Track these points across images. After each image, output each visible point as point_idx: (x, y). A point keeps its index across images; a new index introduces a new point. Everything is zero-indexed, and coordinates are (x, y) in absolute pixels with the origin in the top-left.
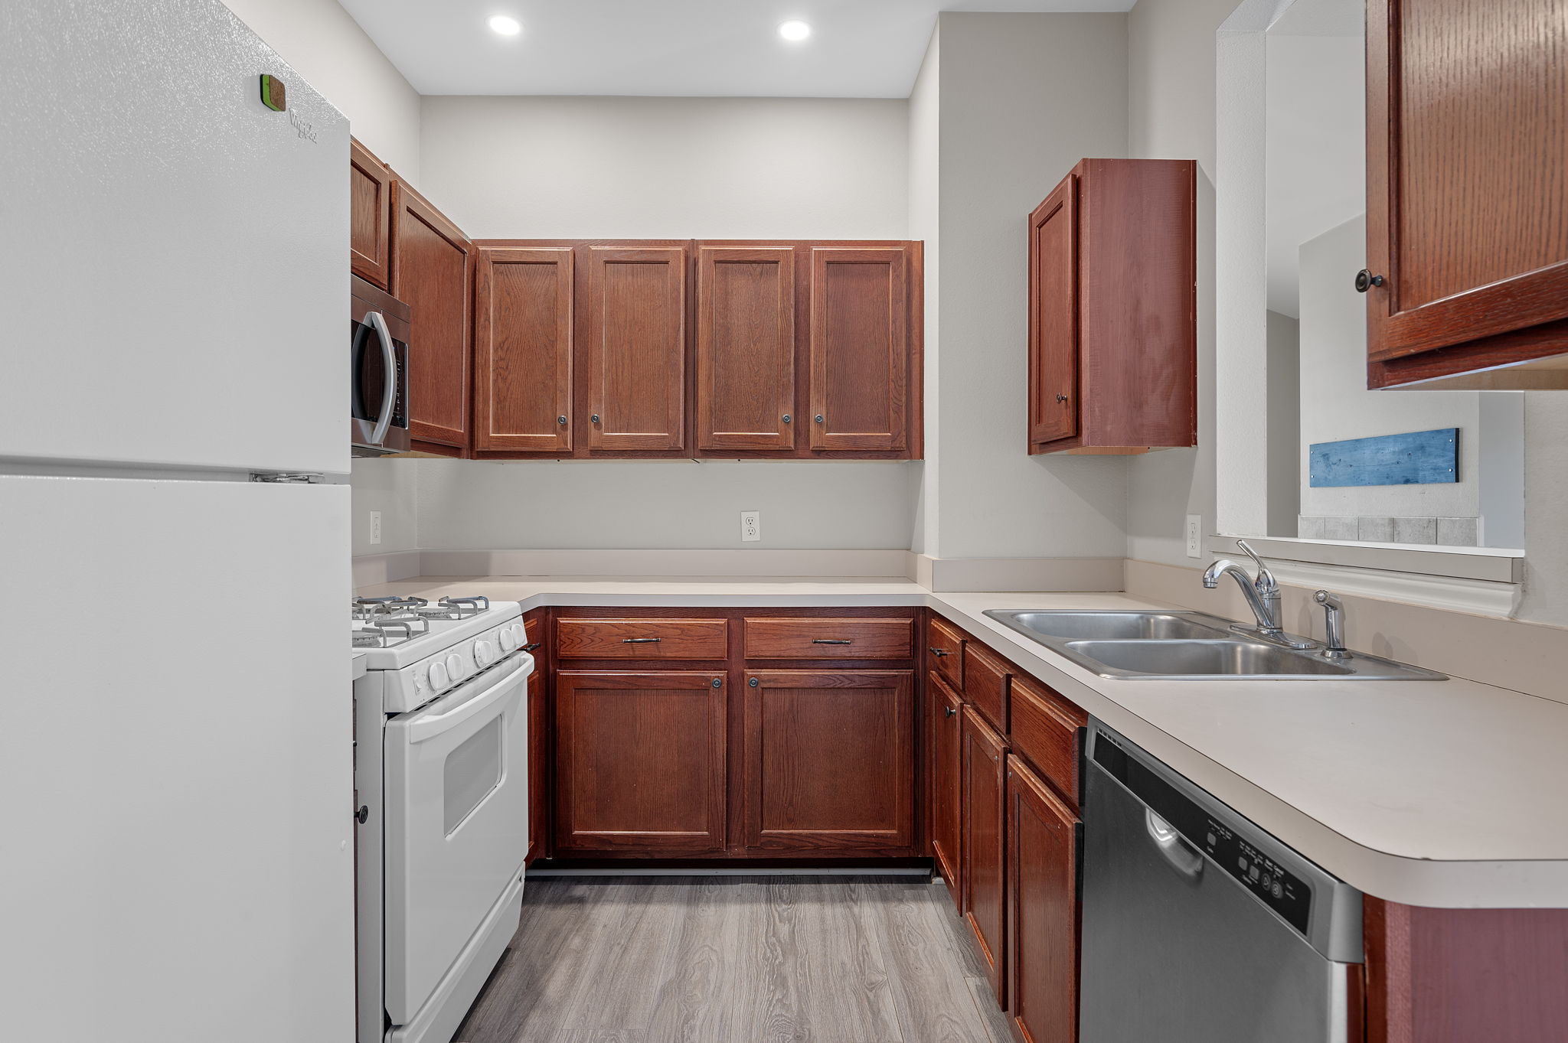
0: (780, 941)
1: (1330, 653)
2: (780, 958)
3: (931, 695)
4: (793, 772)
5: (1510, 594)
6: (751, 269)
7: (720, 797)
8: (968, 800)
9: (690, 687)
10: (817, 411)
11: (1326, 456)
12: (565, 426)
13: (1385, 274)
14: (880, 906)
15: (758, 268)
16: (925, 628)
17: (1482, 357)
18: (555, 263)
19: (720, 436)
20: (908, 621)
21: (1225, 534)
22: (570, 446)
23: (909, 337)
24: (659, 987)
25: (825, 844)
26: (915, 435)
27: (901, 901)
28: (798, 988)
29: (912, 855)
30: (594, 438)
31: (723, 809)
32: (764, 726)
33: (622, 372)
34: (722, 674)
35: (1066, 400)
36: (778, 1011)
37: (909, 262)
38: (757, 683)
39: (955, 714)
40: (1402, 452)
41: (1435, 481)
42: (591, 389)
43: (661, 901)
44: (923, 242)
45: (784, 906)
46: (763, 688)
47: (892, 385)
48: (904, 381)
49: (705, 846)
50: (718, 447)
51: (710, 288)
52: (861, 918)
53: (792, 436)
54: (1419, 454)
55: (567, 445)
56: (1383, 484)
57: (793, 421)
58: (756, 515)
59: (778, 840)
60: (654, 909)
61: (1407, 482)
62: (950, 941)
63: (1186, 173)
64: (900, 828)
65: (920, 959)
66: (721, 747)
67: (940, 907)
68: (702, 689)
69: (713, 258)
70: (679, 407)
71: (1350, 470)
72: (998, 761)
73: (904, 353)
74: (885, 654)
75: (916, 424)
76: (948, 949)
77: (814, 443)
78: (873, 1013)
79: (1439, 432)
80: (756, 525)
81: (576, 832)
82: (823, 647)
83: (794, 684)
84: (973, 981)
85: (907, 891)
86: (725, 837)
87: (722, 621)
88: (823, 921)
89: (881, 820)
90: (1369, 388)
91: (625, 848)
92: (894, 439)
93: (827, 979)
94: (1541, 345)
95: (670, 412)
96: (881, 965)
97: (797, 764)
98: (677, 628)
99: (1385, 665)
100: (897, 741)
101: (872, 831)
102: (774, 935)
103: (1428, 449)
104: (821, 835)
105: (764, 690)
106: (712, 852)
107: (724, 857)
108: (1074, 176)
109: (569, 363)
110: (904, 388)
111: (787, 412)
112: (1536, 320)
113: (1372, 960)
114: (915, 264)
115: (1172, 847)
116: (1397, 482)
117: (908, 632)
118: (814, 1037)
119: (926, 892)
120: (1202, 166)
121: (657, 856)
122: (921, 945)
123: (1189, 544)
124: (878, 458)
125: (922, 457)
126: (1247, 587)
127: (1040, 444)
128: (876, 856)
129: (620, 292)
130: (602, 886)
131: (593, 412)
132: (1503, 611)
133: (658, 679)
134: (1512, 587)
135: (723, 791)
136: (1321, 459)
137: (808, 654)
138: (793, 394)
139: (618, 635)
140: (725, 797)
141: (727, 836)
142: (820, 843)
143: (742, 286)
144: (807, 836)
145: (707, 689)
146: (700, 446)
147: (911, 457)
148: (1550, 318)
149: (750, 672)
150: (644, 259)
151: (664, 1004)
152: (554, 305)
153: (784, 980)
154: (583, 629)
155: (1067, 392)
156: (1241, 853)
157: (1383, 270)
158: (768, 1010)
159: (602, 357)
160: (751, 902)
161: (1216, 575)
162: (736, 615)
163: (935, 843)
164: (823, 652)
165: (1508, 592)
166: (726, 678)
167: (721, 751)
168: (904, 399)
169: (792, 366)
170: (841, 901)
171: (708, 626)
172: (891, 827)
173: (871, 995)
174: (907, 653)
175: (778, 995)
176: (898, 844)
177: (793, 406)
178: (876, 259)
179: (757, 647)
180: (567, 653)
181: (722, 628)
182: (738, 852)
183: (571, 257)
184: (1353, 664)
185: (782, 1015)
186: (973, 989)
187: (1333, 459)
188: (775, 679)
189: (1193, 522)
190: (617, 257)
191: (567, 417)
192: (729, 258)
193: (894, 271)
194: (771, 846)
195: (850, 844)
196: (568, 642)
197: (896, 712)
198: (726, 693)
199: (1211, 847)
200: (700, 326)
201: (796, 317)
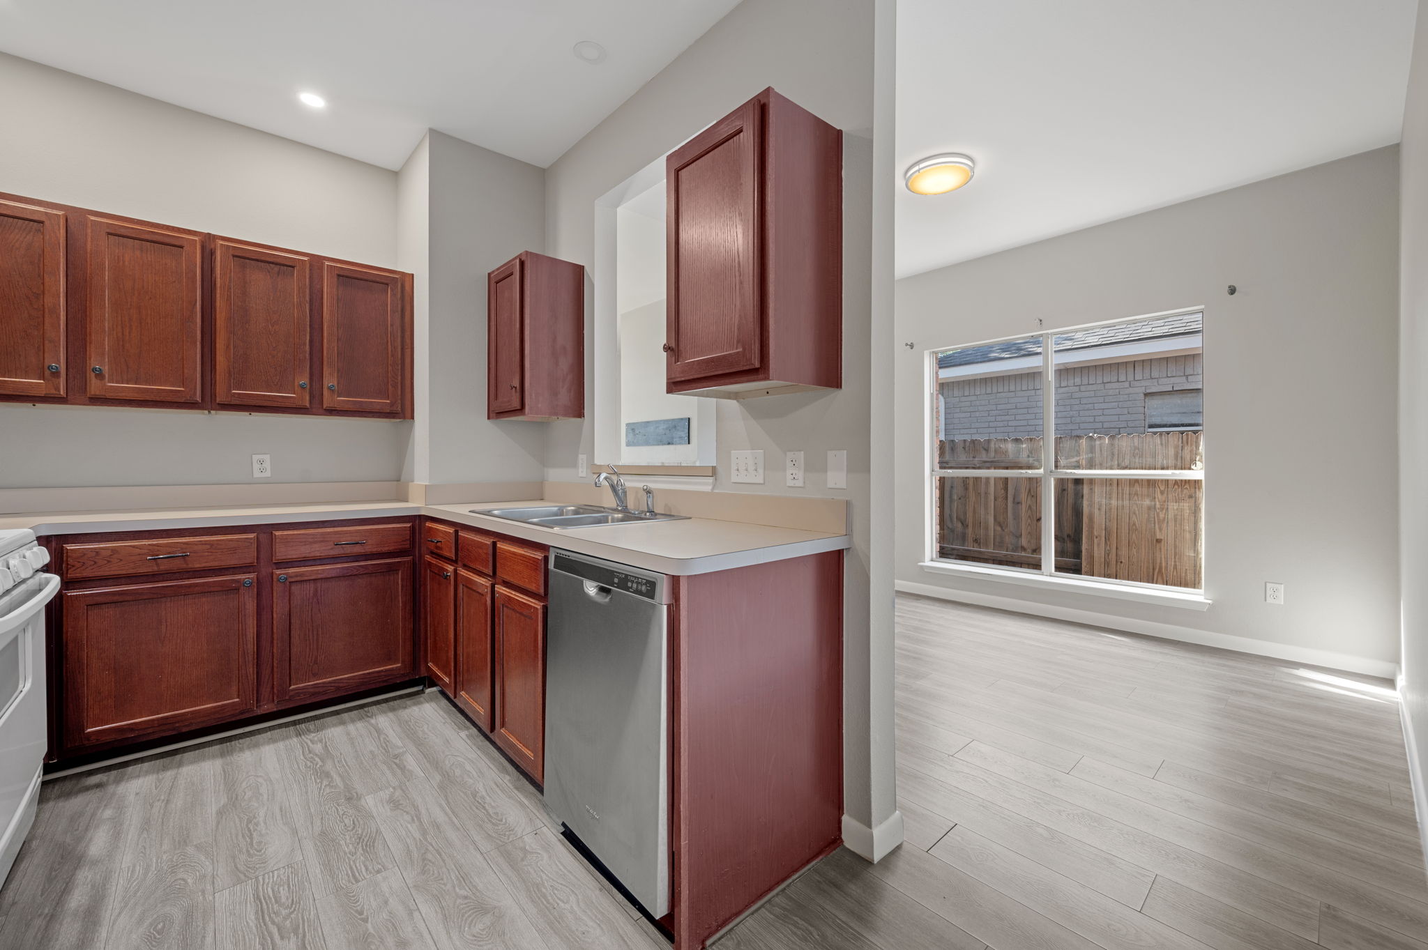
0: (316, 755)
1: (648, 514)
2: (320, 763)
3: (426, 571)
4: (317, 640)
5: (711, 481)
6: (269, 268)
7: (251, 670)
8: (461, 624)
9: (220, 589)
10: (330, 381)
11: (633, 430)
12: (56, 374)
13: (674, 346)
14: (391, 715)
15: (276, 268)
16: (420, 529)
17: (705, 384)
18: (42, 222)
19: (239, 394)
20: (409, 525)
21: (598, 464)
22: (62, 392)
23: (403, 337)
24: (214, 812)
25: (345, 684)
26: (408, 403)
27: (405, 708)
28: (340, 775)
29: (412, 678)
30: (95, 387)
31: (254, 678)
32: (292, 609)
33: (130, 333)
34: (252, 575)
35: (516, 388)
36: (328, 790)
37: (403, 286)
38: (286, 579)
39: (450, 576)
40: (667, 429)
41: (680, 444)
42: (90, 343)
43: (192, 763)
44: (413, 275)
45: (313, 735)
46: (290, 582)
47: (390, 368)
48: (400, 366)
49: (236, 710)
50: (238, 402)
51: (228, 275)
52: (378, 724)
53: (308, 398)
54: (674, 429)
55: (59, 391)
56: (659, 445)
57: (308, 387)
58: (267, 458)
59: (304, 691)
60: (187, 770)
61: (669, 444)
62: (444, 718)
63: (579, 272)
64: (403, 662)
65: (426, 734)
66: (252, 631)
67: (433, 704)
68: (234, 589)
69: (231, 252)
70: (196, 367)
71: (645, 437)
72: (487, 592)
73: (399, 348)
74: (391, 548)
75: (408, 396)
76: (444, 723)
77: (327, 403)
78: (401, 769)
79: (682, 419)
80: (267, 465)
81: (89, 730)
82: (342, 547)
83: (320, 576)
84: (463, 734)
85: (408, 702)
86: (255, 699)
87: (252, 536)
88: (348, 734)
89: (389, 658)
90: (667, 393)
91: (150, 731)
92: (392, 404)
93: (362, 763)
94: (722, 381)
95: (186, 371)
96: (400, 744)
97: (320, 633)
98: (206, 544)
99: (669, 516)
100: (401, 605)
101: (382, 668)
102: (310, 752)
103: (678, 428)
104: (341, 679)
105: (290, 583)
106: (242, 714)
107: (255, 715)
108: (520, 259)
109: (62, 318)
110: (400, 371)
111: (304, 380)
112: (720, 372)
113: (676, 602)
114: (407, 288)
115: (597, 594)
116: (664, 444)
117: (409, 532)
118: (361, 795)
119: (422, 699)
120: (587, 269)
121: (185, 730)
122: (426, 726)
123: (580, 470)
124: (379, 417)
125: (413, 418)
126: (613, 488)
127: (497, 412)
128: (385, 684)
129: (127, 263)
130: (122, 770)
131: (94, 363)
132: (708, 488)
133: (186, 587)
134: (712, 478)
135: (253, 665)
136: (631, 431)
137: (330, 554)
138: (308, 367)
139: (139, 555)
140: (255, 669)
141: (257, 698)
142: (341, 685)
143: (259, 281)
144: (330, 682)
145: (237, 589)
146: (218, 400)
147: (404, 418)
148: (725, 372)
149: (278, 572)
150: (155, 239)
151: (224, 820)
152: (39, 260)
153: (328, 775)
154: (97, 552)
155: (516, 383)
156: (629, 581)
157: (673, 345)
158: (319, 793)
159: (104, 317)
160: (283, 740)
161: (601, 480)
162: (266, 531)
163: (430, 664)
164: (343, 552)
165: (711, 480)
166: (256, 579)
167: (252, 634)
168: (399, 378)
169: (308, 347)
170: (360, 719)
171: (237, 540)
172: (399, 663)
173: (397, 761)
174: (408, 546)
175: (325, 783)
176: (402, 672)
177: (308, 376)
178: (378, 280)
179: (282, 553)
180: (78, 575)
181: (252, 541)
182: (267, 708)
183: (62, 222)
184: (658, 516)
185: (332, 792)
186: (464, 737)
187: (637, 432)
188: (302, 574)
189: (582, 458)
190: (123, 232)
191: (60, 365)
192: (247, 255)
193: (392, 290)
194: (299, 696)
195: (365, 680)
196: (78, 565)
197: (400, 585)
198: (255, 590)
199: (616, 583)
200: (218, 304)
201: (311, 310)
